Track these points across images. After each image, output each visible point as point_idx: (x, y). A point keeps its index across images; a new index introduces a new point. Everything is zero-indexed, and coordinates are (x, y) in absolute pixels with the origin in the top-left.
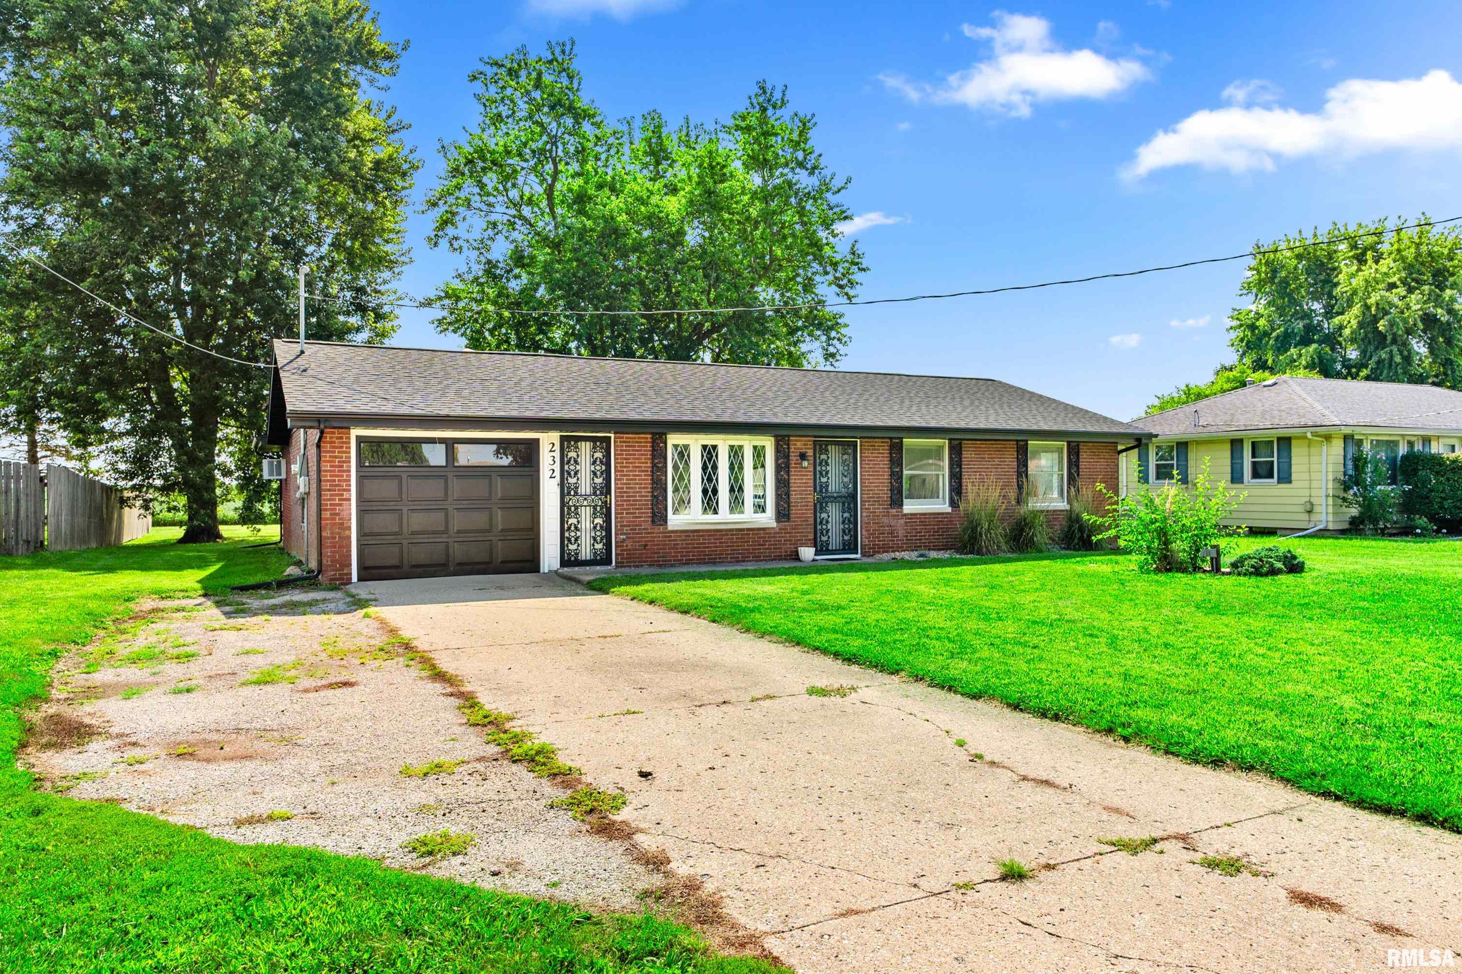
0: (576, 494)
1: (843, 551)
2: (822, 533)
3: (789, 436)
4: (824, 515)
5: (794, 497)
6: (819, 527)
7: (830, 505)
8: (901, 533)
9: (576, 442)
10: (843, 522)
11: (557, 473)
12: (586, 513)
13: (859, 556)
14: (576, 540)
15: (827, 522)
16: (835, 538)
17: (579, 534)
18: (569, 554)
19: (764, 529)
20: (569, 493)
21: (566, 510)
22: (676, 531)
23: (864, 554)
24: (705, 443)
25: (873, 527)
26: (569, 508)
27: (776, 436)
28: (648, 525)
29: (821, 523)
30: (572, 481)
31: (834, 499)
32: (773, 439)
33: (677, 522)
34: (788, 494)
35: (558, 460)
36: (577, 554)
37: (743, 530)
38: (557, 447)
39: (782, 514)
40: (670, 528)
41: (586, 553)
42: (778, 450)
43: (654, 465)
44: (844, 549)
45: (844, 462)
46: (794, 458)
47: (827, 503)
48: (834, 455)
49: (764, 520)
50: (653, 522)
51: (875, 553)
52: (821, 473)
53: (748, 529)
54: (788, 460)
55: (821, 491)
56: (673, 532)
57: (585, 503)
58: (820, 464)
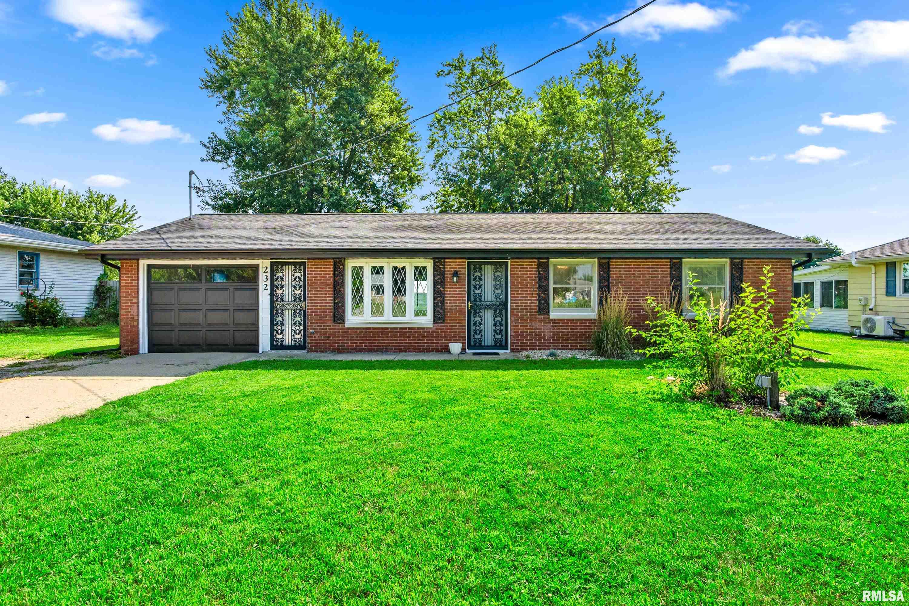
0: (282, 301)
1: (495, 347)
2: (476, 332)
3: (444, 258)
4: (478, 319)
5: (448, 305)
6: (473, 328)
7: (483, 311)
8: (548, 334)
9: (282, 266)
10: (495, 325)
11: (269, 287)
12: (289, 314)
13: (508, 351)
14: (282, 332)
15: (480, 324)
16: (488, 337)
17: (283, 328)
18: (277, 341)
19: (423, 328)
20: (277, 300)
21: (274, 311)
22: (353, 328)
23: (513, 351)
24: (374, 265)
25: (520, 329)
26: (277, 311)
27: (434, 259)
28: (331, 324)
29: (475, 324)
30: (279, 292)
31: (488, 307)
32: (432, 261)
33: (354, 322)
34: (443, 303)
35: (269, 278)
36: (282, 341)
37: (405, 328)
38: (269, 270)
39: (438, 317)
40: (347, 325)
41: (289, 341)
42: (435, 269)
43: (335, 281)
44: (496, 345)
45: (496, 279)
46: (448, 275)
47: (480, 309)
48: (488, 272)
49: (424, 322)
50: (334, 321)
51: (522, 349)
52: (475, 286)
53: (410, 328)
54: (444, 277)
55: (475, 300)
56: (349, 328)
57: (288, 307)
58: (475, 279)
